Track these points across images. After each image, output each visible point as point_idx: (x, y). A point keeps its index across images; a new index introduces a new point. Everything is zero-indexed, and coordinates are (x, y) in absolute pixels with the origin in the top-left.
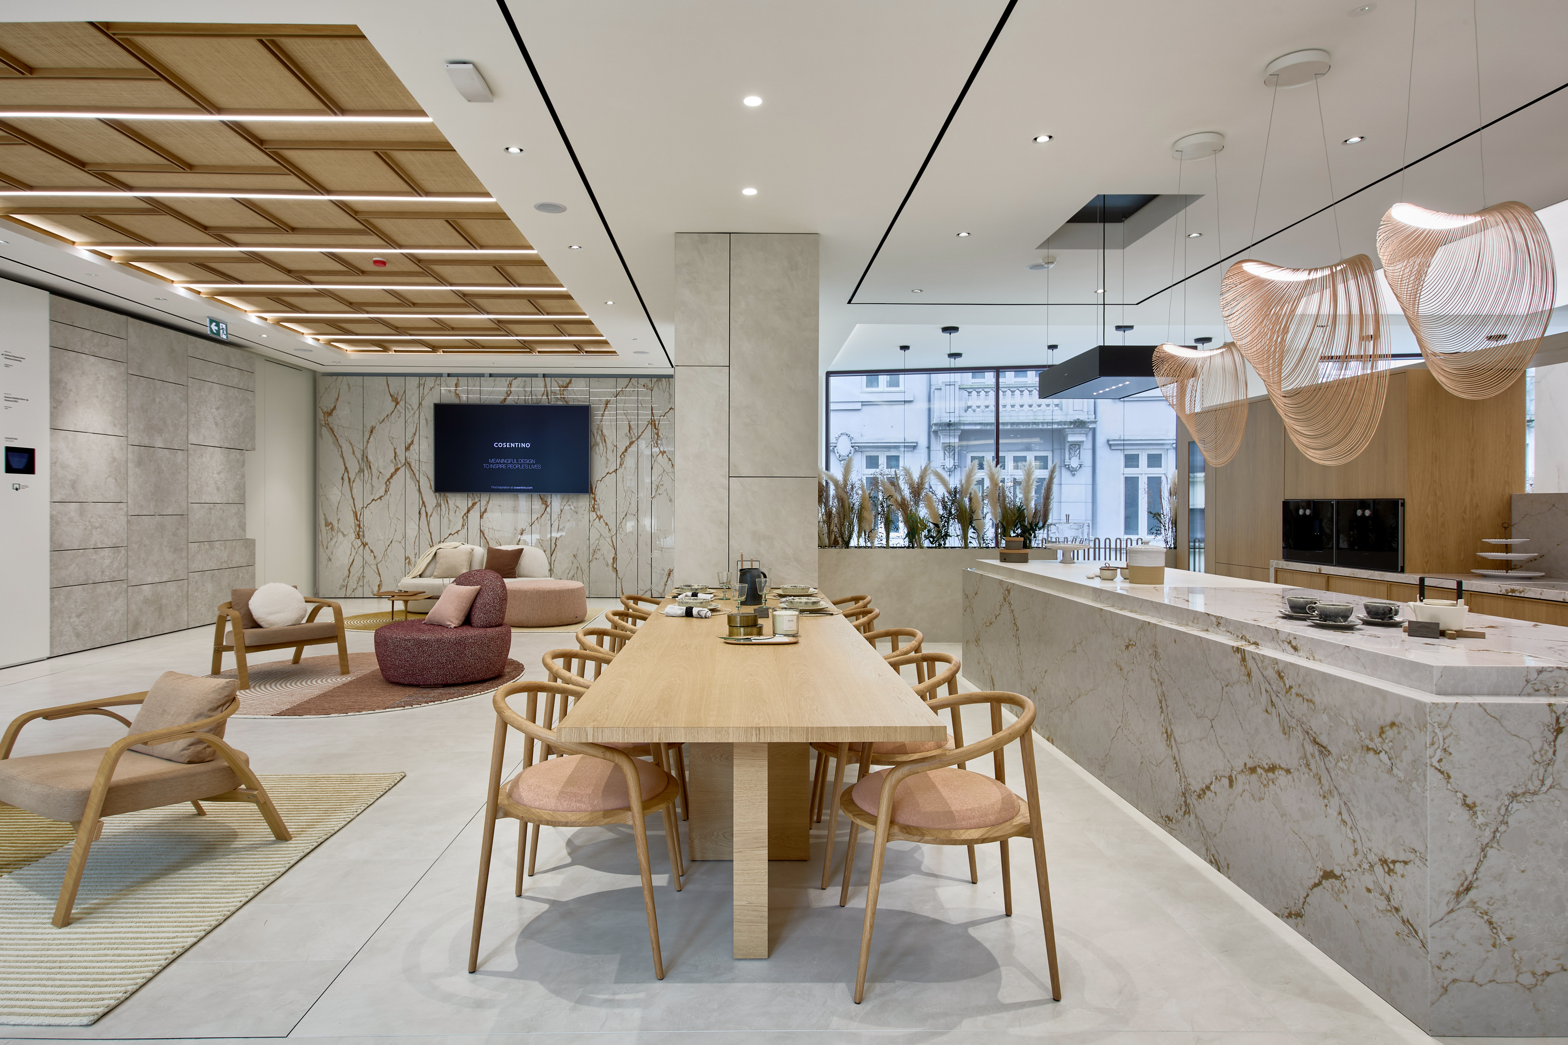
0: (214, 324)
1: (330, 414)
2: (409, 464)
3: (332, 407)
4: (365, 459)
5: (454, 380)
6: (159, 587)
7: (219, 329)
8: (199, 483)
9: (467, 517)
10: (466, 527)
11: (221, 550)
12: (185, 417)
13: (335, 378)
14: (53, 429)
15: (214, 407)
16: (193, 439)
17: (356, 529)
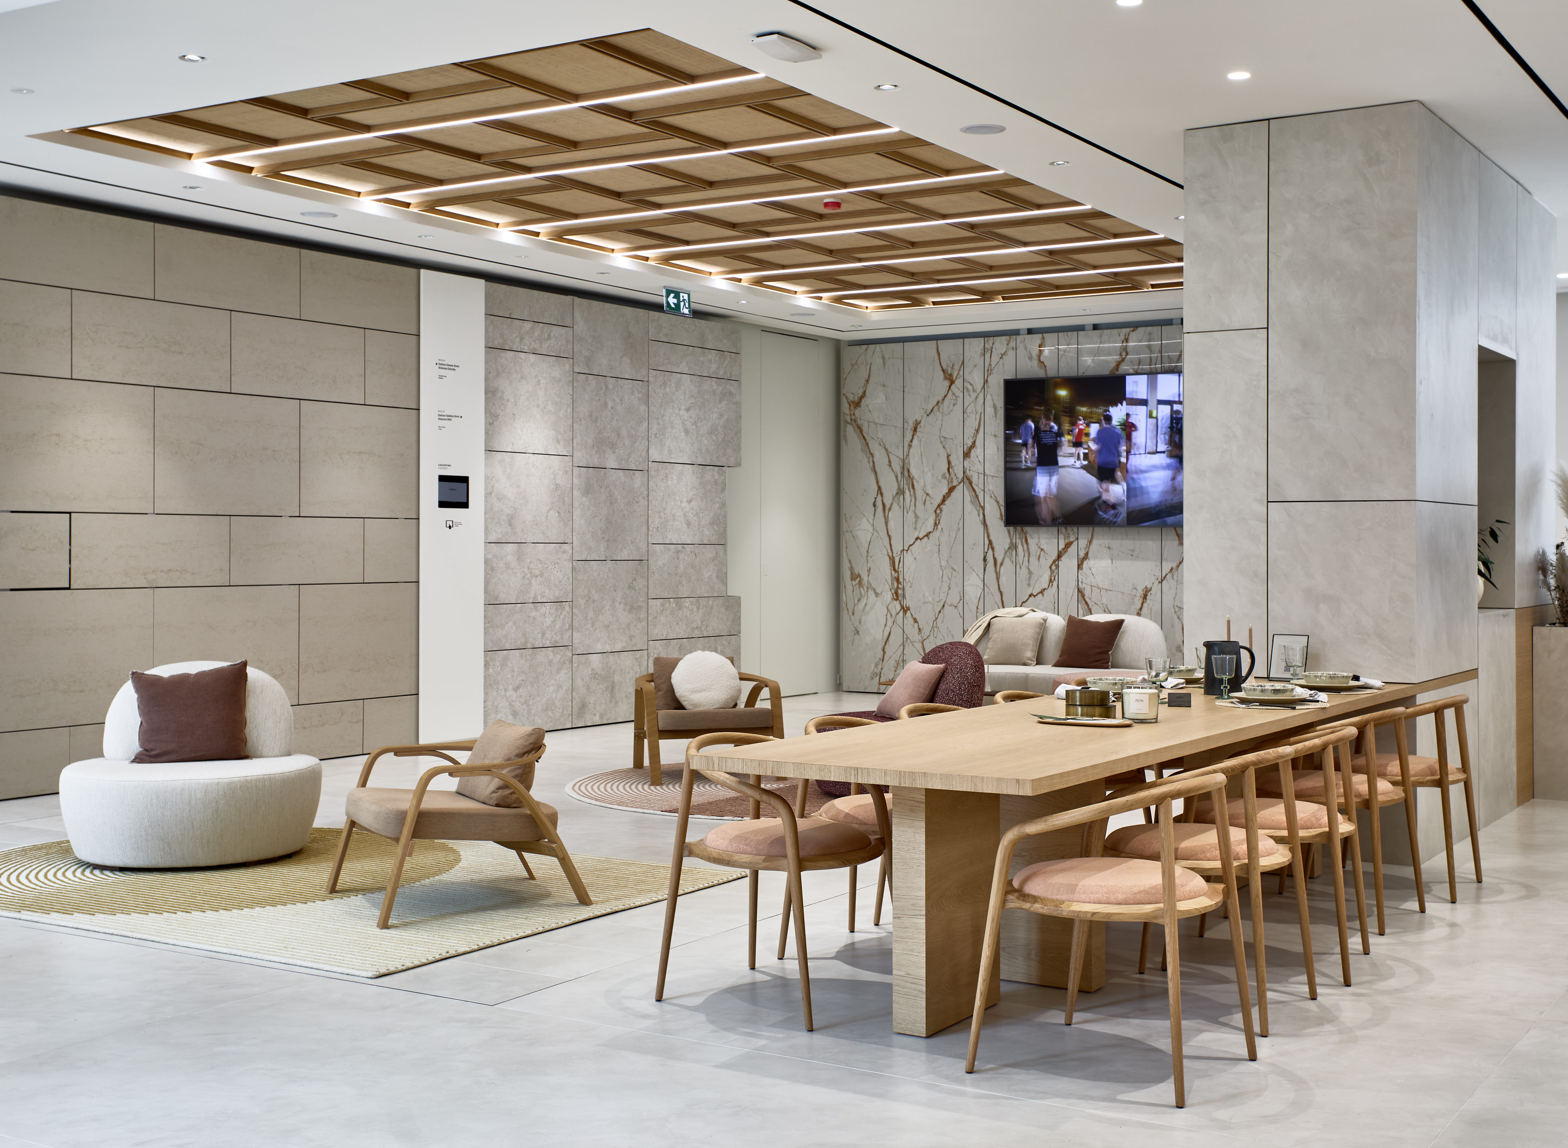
0: (672, 295)
1: (857, 404)
2: (968, 479)
3: (861, 394)
4: (906, 473)
5: (1037, 338)
6: (611, 658)
7: (679, 301)
8: (663, 516)
9: (1057, 567)
10: (1055, 584)
11: (692, 610)
12: (645, 424)
13: (864, 347)
14: (489, 450)
15: (683, 408)
16: (655, 454)
17: (893, 584)
